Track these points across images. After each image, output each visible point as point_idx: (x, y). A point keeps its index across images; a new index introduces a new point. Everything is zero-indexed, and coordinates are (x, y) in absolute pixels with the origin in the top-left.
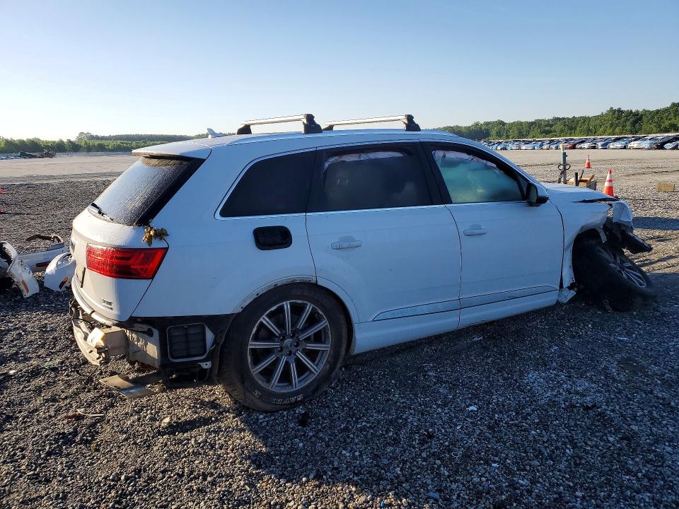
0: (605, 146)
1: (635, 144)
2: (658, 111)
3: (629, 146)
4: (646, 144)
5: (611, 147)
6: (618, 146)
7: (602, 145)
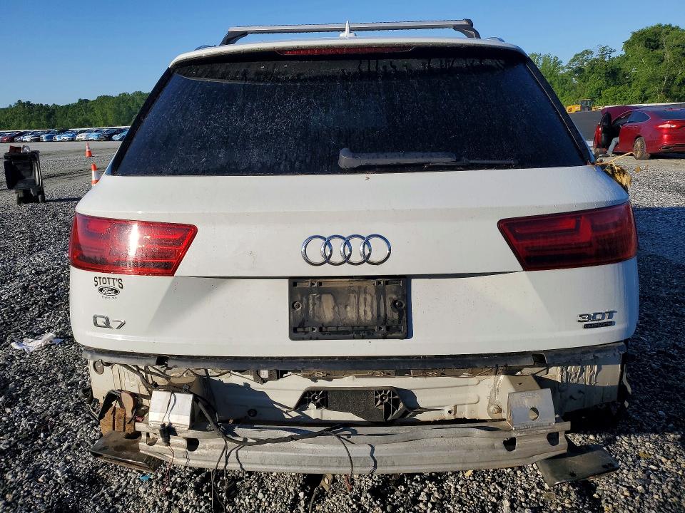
0: (50, 139)
1: (82, 136)
2: (68, 106)
3: (77, 138)
4: (93, 136)
5: (58, 139)
6: (65, 138)
7: (47, 138)
